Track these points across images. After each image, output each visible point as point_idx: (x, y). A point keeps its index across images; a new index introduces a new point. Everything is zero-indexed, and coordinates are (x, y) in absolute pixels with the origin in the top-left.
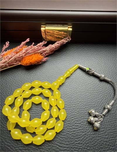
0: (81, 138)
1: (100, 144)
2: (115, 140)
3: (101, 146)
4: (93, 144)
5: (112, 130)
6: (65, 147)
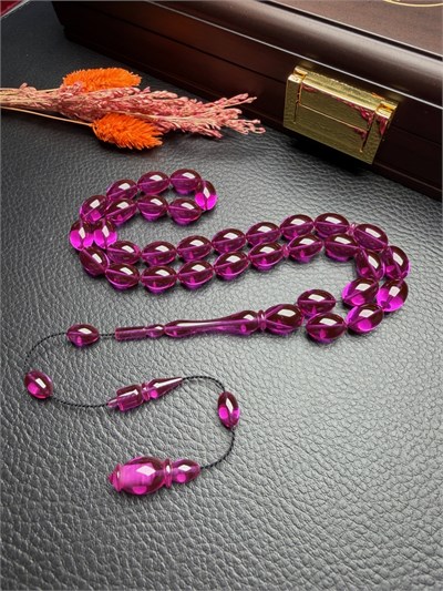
0: (175, 447)
1: (220, 510)
2: (278, 542)
3: (219, 519)
4: (197, 494)
5: (293, 504)
6: (114, 436)
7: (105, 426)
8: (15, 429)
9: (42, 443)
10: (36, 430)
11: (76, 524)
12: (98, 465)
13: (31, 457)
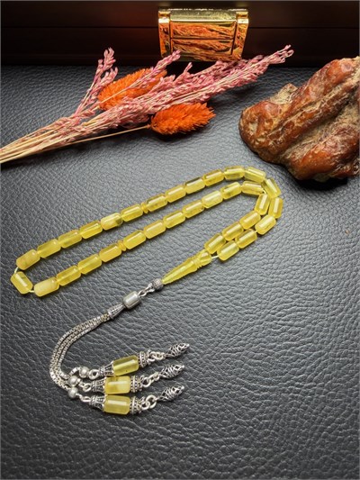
0: (307, 365)
4: (343, 382)
6: (264, 390)
7: (254, 389)
8: (195, 443)
9: (222, 435)
10: (210, 430)
11: (291, 463)
12: (271, 417)
13: (224, 450)
